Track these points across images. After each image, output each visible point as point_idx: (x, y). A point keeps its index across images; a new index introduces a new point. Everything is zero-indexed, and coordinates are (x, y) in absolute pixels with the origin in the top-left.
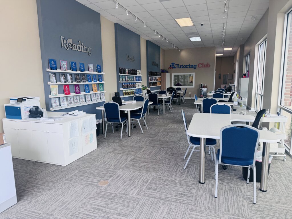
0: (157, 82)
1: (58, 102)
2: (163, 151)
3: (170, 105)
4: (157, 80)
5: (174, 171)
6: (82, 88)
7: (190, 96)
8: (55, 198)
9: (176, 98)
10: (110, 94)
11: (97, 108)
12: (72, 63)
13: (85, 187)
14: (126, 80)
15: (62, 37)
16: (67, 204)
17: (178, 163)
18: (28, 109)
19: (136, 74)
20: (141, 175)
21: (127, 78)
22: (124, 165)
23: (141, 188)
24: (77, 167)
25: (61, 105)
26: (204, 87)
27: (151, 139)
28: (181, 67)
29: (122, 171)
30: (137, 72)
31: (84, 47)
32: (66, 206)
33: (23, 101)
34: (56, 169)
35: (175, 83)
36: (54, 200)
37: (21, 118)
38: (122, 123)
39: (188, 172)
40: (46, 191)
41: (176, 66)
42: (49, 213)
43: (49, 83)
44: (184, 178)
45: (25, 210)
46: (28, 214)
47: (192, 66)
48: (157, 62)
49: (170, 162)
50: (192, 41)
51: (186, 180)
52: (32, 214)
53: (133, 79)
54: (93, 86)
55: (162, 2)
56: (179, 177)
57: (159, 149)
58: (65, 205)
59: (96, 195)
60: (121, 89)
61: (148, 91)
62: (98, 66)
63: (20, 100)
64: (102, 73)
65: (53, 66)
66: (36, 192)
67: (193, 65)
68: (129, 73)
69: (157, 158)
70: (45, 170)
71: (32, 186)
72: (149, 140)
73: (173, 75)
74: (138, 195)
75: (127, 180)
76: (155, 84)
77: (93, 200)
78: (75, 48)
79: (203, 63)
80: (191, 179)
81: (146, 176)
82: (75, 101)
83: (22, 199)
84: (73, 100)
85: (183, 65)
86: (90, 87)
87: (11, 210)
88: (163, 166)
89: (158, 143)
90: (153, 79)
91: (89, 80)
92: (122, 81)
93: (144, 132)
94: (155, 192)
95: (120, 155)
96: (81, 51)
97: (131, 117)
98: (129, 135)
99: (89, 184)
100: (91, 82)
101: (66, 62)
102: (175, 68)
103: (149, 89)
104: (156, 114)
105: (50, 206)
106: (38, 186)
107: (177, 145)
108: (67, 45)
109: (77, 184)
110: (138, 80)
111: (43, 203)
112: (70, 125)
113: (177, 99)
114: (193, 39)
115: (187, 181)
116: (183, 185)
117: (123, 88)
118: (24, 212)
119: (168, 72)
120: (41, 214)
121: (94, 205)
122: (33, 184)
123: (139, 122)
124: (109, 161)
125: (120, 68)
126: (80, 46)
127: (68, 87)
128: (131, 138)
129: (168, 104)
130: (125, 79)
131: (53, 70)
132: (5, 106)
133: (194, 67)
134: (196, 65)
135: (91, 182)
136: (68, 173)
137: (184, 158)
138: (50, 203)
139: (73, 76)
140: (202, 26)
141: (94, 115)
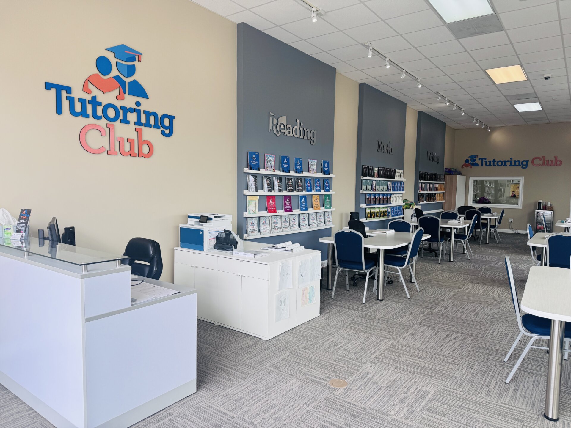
0: (435, 194)
1: (256, 225)
2: (455, 339)
3: (465, 243)
4: (436, 189)
5: (483, 385)
6: (295, 202)
7: (510, 226)
8: (255, 396)
9: (479, 230)
10: (341, 215)
11: (321, 240)
12: (283, 157)
13: (305, 384)
14: (372, 189)
15: (271, 114)
16: (276, 408)
17: (491, 369)
18: (214, 235)
19: (394, 178)
20: (410, 381)
21: (374, 185)
22: (374, 356)
23: (412, 406)
24: (288, 345)
25: (261, 231)
26: (545, 208)
27: (428, 311)
28: (492, 163)
29: (371, 366)
30: (396, 174)
31: (305, 129)
32: (274, 413)
33: (208, 221)
34: (252, 343)
35: (475, 196)
36: (253, 397)
37: (202, 249)
38: (366, 271)
39: (516, 391)
40: (239, 380)
41: (479, 162)
42: (249, 420)
43: (245, 192)
44: (507, 403)
45: (209, 406)
46: (214, 414)
47: (517, 163)
48: (437, 155)
49: (473, 365)
50: (519, 111)
51: (512, 408)
52: (221, 416)
53: (388, 187)
54: (314, 198)
55: (459, 40)
56: (494, 398)
57: (446, 334)
58: (272, 411)
59: (327, 404)
60: (363, 206)
61: (418, 213)
62: (324, 162)
63: (205, 219)
64: (331, 175)
65: (255, 163)
66: (225, 378)
67: (519, 161)
68: (379, 176)
69: (443, 352)
70: (234, 342)
71: (216, 366)
72: (423, 313)
73: (472, 180)
74: (408, 418)
75: (383, 385)
76: (431, 197)
77: (321, 411)
78: (289, 132)
79: (544, 157)
80: (524, 407)
81: (422, 383)
82: (283, 225)
83: (204, 387)
84: (279, 222)
85: (497, 160)
86: (309, 200)
87: (188, 403)
88: (458, 369)
89: (444, 321)
90: (428, 186)
91: (308, 188)
92: (365, 190)
93: (410, 295)
94: (443, 418)
95: (366, 335)
96: (299, 136)
97: (385, 262)
98: (380, 298)
99: (311, 380)
100: (311, 191)
101: (274, 156)
102: (478, 165)
103: (419, 207)
104: (433, 260)
105: (247, 408)
106: (226, 368)
107: (487, 330)
108: (278, 127)
109: (290, 377)
110: (396, 189)
111: (237, 401)
112: (281, 267)
113: (480, 232)
114: (522, 108)
115: (515, 408)
116: (505, 416)
117: (366, 203)
118: (208, 409)
119: (460, 174)
120: (234, 419)
121: (324, 421)
122: (217, 365)
123: (400, 273)
124: (344, 343)
125: (363, 166)
126: (298, 128)
127: (274, 200)
128: (384, 305)
129: (462, 240)
130: (371, 187)
131: (254, 170)
132: (180, 227)
133: (523, 164)
134: (527, 161)
135: (315, 377)
136: (273, 354)
137: (506, 360)
138: (247, 403)
139: (283, 181)
140: (546, 80)
141: (318, 253)
